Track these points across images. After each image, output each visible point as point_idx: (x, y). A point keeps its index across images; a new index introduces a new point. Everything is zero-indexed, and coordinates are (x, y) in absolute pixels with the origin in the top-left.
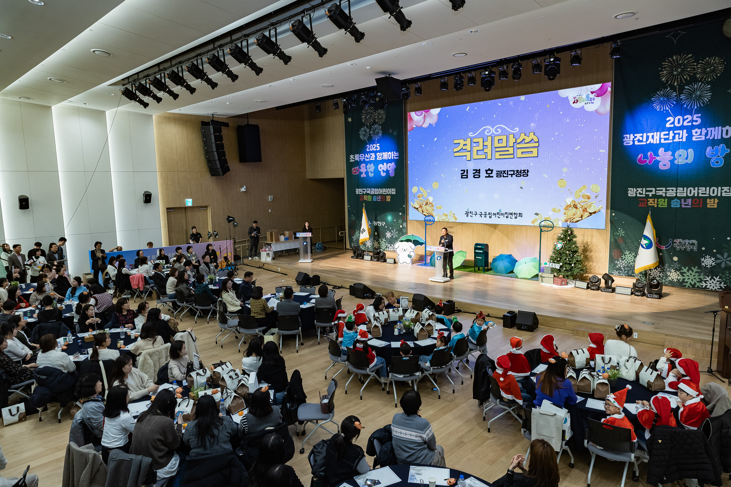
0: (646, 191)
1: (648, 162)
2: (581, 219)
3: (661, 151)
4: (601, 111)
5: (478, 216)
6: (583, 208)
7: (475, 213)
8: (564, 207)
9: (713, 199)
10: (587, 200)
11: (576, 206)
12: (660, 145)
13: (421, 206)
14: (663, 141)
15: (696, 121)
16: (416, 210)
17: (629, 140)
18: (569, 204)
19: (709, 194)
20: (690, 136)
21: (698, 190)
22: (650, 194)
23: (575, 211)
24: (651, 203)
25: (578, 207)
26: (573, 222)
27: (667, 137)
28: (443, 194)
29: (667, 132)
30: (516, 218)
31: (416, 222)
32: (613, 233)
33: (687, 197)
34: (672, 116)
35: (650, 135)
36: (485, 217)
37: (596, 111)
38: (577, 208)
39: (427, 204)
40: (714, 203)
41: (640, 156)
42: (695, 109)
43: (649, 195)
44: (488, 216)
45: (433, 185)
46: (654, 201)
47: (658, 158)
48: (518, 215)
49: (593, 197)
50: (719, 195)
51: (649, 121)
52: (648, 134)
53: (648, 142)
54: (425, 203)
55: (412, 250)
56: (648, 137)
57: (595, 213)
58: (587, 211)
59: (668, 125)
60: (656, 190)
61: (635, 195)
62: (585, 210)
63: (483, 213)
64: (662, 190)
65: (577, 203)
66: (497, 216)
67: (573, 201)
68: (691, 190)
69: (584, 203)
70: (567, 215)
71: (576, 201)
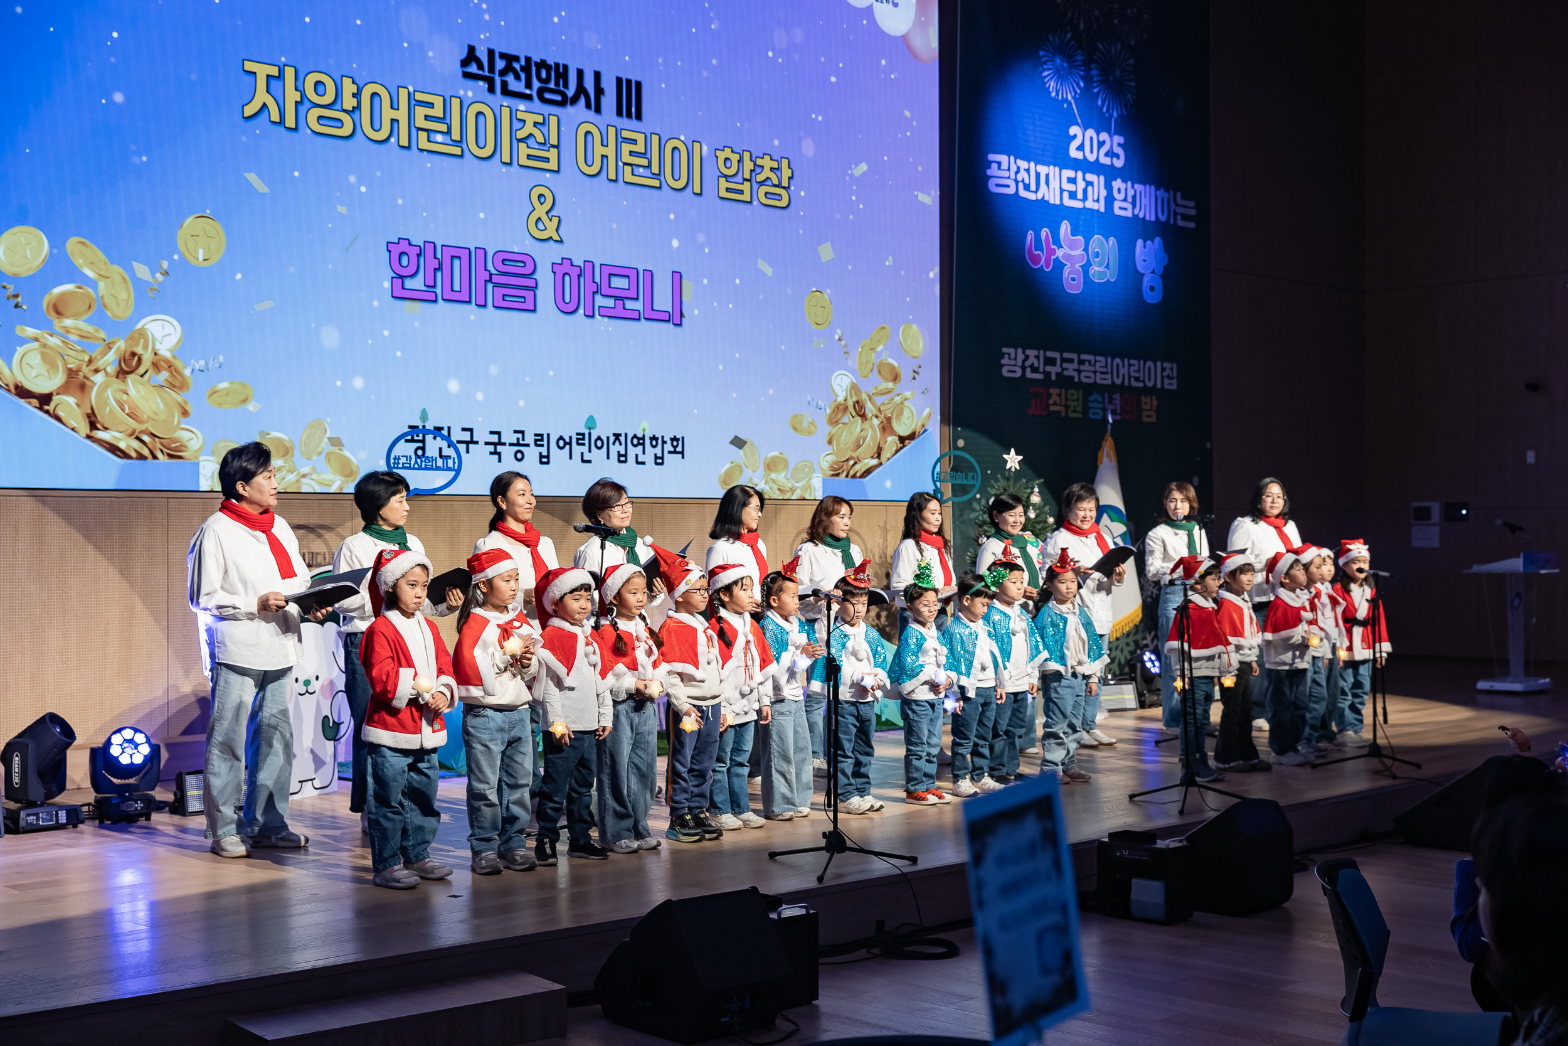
1: (1043, 261)
2: (875, 462)
3: (1065, 227)
4: (917, 43)
6: (882, 417)
7: (466, 436)
8: (829, 411)
9: (1149, 397)
10: (890, 385)
11: (862, 407)
12: (1061, 212)
13: (76, 383)
14: (1068, 202)
15: (1118, 157)
16: (29, 407)
17: (1006, 174)
18: (841, 399)
19: (1143, 381)
20: (1110, 200)
21: (1130, 365)
22: (1054, 370)
23: (858, 429)
24: (1055, 404)
25: (869, 415)
26: (854, 476)
27: (1072, 187)
28: (259, 307)
29: (1070, 173)
30: (659, 461)
31: (28, 503)
32: (961, 515)
33: (1113, 388)
34: (1078, 124)
35: (1043, 170)
37: (904, 38)
38: (863, 416)
39: (128, 366)
40: (1151, 410)
41: (1029, 238)
42: (1116, 120)
43: (1050, 373)
45: (182, 236)
46: (1059, 395)
47: (1060, 253)
48: (668, 447)
49: (906, 374)
50: (1159, 386)
51: (1038, 123)
53: (1040, 197)
54: (112, 356)
57: (912, 436)
58: (893, 432)
59: (1074, 153)
60: (1064, 360)
62: (887, 427)
63: (509, 437)
64: (1071, 361)
65: (864, 396)
67: (854, 387)
68: (1118, 365)
70: (838, 445)
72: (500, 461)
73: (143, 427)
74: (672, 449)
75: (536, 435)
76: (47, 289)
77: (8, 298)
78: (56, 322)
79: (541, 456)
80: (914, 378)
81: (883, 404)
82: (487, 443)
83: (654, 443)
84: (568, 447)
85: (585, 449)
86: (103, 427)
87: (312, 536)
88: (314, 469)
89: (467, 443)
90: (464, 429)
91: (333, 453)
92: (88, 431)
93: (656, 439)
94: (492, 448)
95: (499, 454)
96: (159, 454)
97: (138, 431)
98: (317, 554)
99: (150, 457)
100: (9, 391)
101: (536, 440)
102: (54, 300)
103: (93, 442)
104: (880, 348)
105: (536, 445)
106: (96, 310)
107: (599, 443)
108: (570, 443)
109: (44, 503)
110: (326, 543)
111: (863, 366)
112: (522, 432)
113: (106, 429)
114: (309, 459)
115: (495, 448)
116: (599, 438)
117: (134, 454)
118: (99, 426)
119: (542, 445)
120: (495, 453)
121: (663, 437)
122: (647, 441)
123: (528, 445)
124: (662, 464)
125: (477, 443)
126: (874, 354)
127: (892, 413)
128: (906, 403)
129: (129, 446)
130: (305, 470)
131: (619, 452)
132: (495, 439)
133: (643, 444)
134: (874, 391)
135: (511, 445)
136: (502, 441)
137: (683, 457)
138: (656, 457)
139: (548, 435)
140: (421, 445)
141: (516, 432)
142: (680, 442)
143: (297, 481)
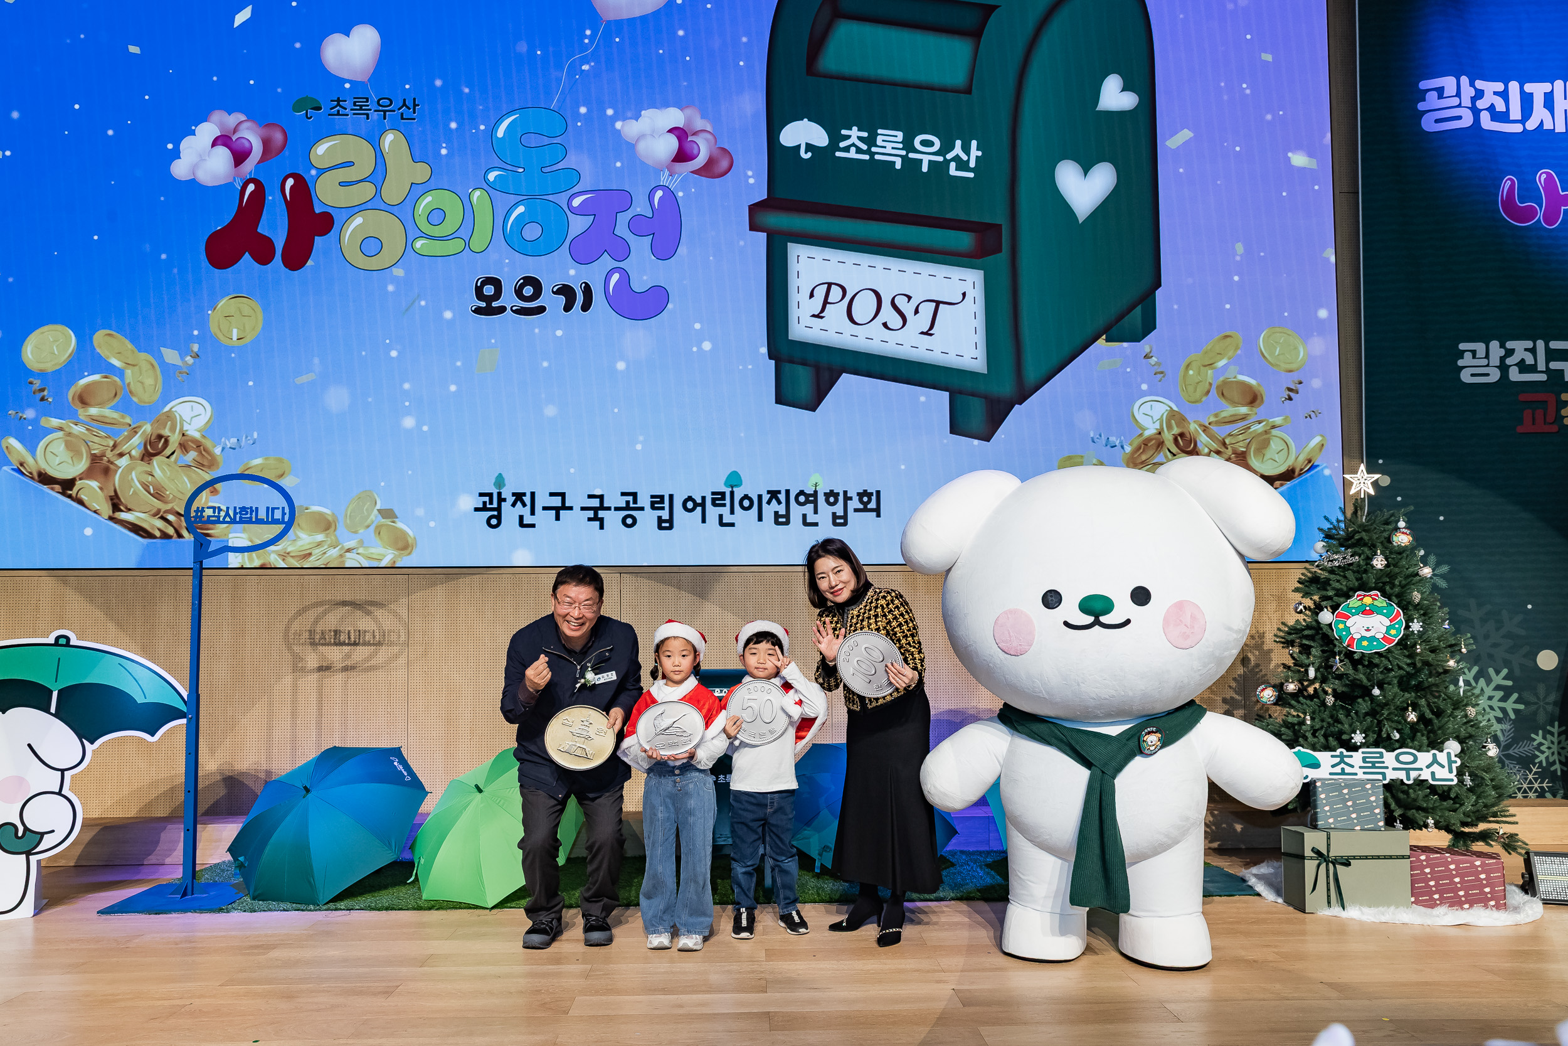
0: (1552, 355)
5: (576, 519)
7: (557, 502)
8: (1128, 449)
10: (1244, 410)
18: (1151, 431)
31: (48, 583)
36: (629, 522)
39: (154, 448)
44: (647, 518)
48: (855, 504)
49: (1272, 394)
52: (1529, 87)
55: (52, 781)
56: (1527, 101)
61: (1495, 376)
63: (614, 499)
65: (1193, 427)
66: (712, 512)
67: (1172, 415)
69: (1228, 428)
71: (1188, 417)
72: (602, 527)
73: (169, 507)
74: (861, 506)
75: (652, 497)
76: (73, 381)
77: (34, 393)
78: (81, 412)
79: (660, 520)
80: (1290, 399)
81: (1230, 435)
82: (583, 509)
83: (832, 499)
84: (699, 509)
85: (725, 511)
86: (126, 508)
87: (358, 613)
88: (361, 543)
89: (557, 510)
90: (552, 494)
91: (382, 526)
92: (111, 513)
93: (836, 495)
94: (591, 514)
95: (601, 520)
96: (185, 533)
97: (163, 510)
98: (365, 631)
99: (175, 535)
100: (32, 478)
101: (653, 503)
102: (79, 391)
103: (116, 523)
104: (1222, 363)
105: (653, 508)
106: (124, 399)
107: (746, 503)
108: (703, 505)
109: (65, 583)
110: (376, 620)
111: (1191, 389)
112: (634, 495)
113: (130, 510)
114: (356, 532)
115: (596, 514)
116: (746, 497)
117: (158, 534)
118: (122, 508)
119: (663, 508)
120: (596, 518)
121: (845, 492)
122: (821, 499)
123: (642, 509)
124: (845, 524)
125: (571, 508)
126: (1210, 372)
127: (1248, 446)
128: (1274, 432)
129: (153, 526)
130: (348, 545)
131: (776, 513)
132: (596, 503)
133: (815, 503)
134: (1212, 419)
135: (617, 509)
136: (606, 505)
137: (878, 515)
138: (835, 516)
139: (671, 497)
140: (495, 513)
141: (623, 494)
142: (874, 498)
143: (341, 556)
